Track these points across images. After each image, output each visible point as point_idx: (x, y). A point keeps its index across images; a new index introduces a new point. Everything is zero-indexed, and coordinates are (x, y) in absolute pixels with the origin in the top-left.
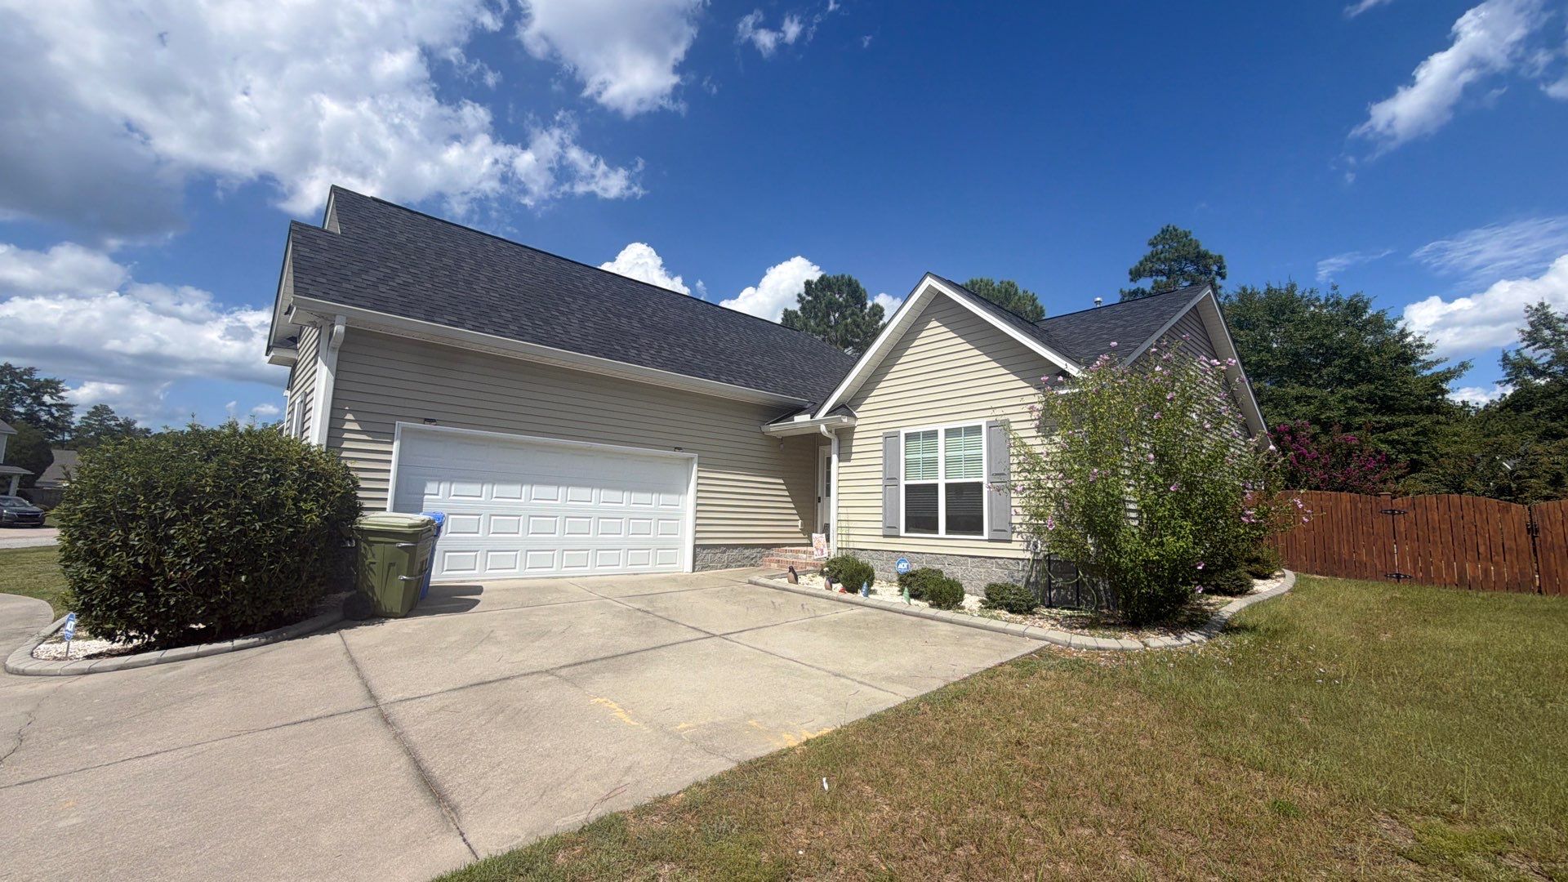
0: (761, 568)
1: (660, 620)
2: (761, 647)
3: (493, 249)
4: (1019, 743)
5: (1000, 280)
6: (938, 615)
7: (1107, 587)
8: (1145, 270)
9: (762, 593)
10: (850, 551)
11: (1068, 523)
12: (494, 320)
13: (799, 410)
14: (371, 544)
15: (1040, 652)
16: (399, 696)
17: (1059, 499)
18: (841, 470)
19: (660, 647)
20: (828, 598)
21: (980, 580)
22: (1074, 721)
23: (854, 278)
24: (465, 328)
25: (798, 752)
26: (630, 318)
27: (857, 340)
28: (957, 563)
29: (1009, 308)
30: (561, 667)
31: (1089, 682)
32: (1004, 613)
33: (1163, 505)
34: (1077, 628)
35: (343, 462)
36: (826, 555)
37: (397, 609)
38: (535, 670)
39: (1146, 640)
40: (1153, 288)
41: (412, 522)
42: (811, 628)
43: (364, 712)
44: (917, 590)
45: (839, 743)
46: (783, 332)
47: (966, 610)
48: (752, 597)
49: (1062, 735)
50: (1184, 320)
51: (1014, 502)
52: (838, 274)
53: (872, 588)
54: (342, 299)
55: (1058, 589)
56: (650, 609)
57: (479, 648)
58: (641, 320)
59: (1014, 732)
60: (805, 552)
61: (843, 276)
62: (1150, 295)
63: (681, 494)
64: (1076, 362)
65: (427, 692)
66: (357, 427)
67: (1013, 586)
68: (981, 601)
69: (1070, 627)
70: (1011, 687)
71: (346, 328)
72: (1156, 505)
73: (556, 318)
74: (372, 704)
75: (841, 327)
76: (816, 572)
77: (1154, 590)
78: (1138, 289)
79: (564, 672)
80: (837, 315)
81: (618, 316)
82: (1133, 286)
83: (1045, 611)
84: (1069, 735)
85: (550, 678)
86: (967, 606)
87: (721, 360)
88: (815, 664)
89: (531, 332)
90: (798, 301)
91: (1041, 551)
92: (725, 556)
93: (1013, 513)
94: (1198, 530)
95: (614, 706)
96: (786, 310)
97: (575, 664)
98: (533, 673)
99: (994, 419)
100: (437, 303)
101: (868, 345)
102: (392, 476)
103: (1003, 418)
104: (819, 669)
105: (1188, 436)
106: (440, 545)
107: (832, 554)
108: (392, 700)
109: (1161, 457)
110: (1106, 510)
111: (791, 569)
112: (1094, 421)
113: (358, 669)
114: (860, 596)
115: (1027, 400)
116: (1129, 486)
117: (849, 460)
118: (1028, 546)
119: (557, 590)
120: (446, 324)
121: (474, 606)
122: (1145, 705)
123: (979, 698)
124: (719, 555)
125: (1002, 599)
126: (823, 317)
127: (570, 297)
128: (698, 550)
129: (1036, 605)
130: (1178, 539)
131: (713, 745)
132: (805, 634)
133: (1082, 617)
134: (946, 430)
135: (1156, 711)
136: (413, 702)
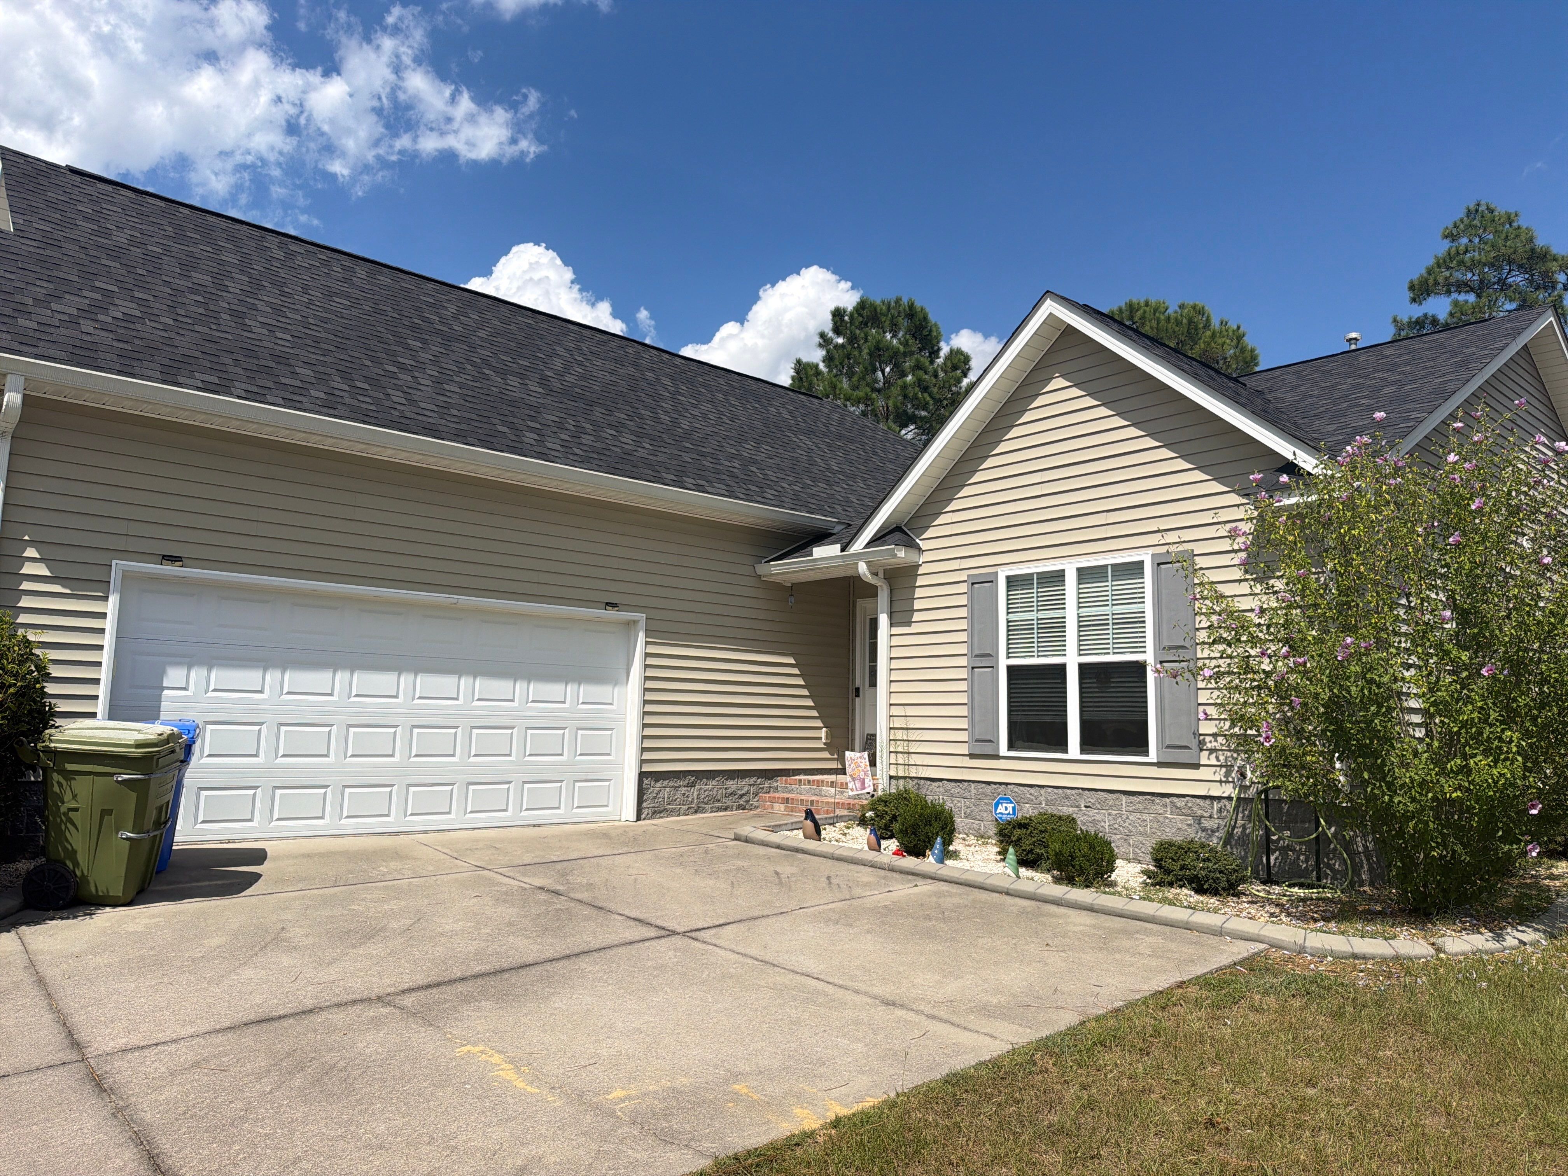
0: (758, 811)
1: (580, 907)
2: (754, 952)
3: (280, 255)
4: (1211, 1123)
5: (1180, 302)
6: (1068, 896)
7: (1371, 846)
8: (1436, 283)
9: (758, 857)
10: (911, 783)
11: (1299, 733)
12: (283, 380)
13: (821, 537)
14: (70, 775)
15: (1249, 963)
16: (121, 1042)
17: (1281, 691)
18: (895, 641)
19: (577, 955)
20: (873, 865)
21: (1144, 834)
22: (1311, 1083)
23: (918, 304)
24: (231, 395)
25: (821, 1140)
26: (522, 376)
27: (923, 413)
28: (1102, 803)
29: (1195, 353)
30: (404, 992)
31: (1337, 1015)
32: (1186, 894)
33: (1468, 700)
34: (1316, 920)
35: (20, 632)
36: (870, 789)
37: (117, 890)
38: (358, 997)
39: (1439, 941)
40: (1451, 315)
41: (140, 737)
42: (844, 919)
43: (62, 1069)
44: (1031, 852)
45: (892, 1125)
46: (792, 400)
47: (1119, 889)
48: (740, 863)
49: (1289, 1109)
50: (1506, 371)
51: (1203, 697)
52: (890, 296)
53: (951, 848)
54: (15, 345)
55: (1284, 850)
56: (560, 888)
57: (261, 959)
58: (544, 381)
59: (1202, 1103)
60: (833, 784)
61: (898, 301)
62: (1447, 327)
63: (616, 683)
64: (1312, 446)
65: (169, 1035)
66: (43, 571)
67: (1203, 846)
68: (1144, 872)
69: (1303, 917)
70: (1197, 1025)
71: (25, 397)
72: (1458, 701)
73: (393, 376)
74: (75, 1056)
75: (895, 391)
76: (853, 819)
77: (1454, 851)
78: (1425, 315)
79: (409, 1000)
80: (888, 370)
81: (503, 373)
82: (1416, 311)
83: (1257, 889)
84: (1301, 1109)
85: (384, 1010)
86: (1121, 881)
87: (686, 450)
88: (850, 984)
89: (348, 401)
90: (820, 345)
91: (1253, 783)
92: (694, 792)
93: (1201, 716)
94: (1531, 745)
95: (497, 1059)
96: (799, 362)
97: (429, 986)
98: (355, 1002)
99: (1163, 549)
100: (182, 351)
101: (943, 421)
102: (106, 657)
103: (1181, 548)
104: (857, 992)
105: (1513, 577)
106: (192, 776)
107: (880, 787)
108: (108, 1049)
109: (1463, 616)
110: (1367, 710)
111: (809, 815)
112: (1346, 551)
113: (49, 996)
114: (929, 863)
115: (1224, 516)
116: (1409, 667)
117: (909, 623)
118: (1227, 775)
119: (397, 855)
120: (198, 389)
121: (251, 885)
122: (1437, 1055)
123: (1141, 1045)
124: (683, 790)
125: (1182, 868)
126: (866, 372)
127: (416, 339)
128: (646, 782)
129: (1243, 880)
130: (1496, 761)
131: (671, 1127)
132: (832, 928)
133: (1324, 900)
134: (1079, 570)
135: (1455, 1066)
136: (146, 1052)
